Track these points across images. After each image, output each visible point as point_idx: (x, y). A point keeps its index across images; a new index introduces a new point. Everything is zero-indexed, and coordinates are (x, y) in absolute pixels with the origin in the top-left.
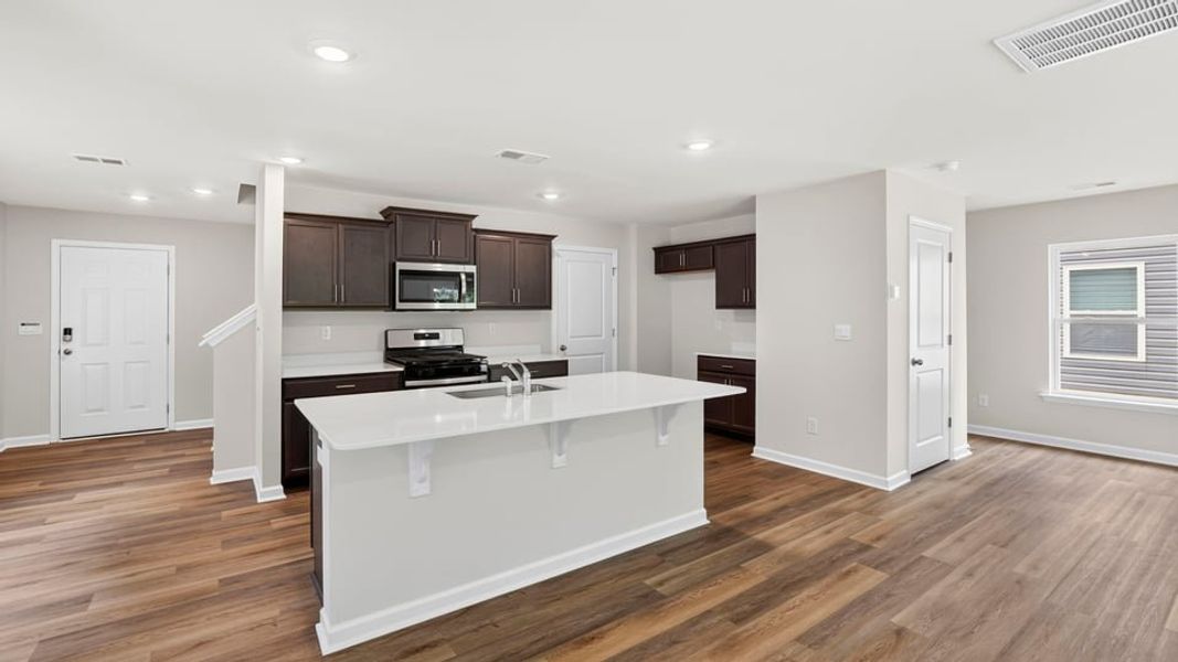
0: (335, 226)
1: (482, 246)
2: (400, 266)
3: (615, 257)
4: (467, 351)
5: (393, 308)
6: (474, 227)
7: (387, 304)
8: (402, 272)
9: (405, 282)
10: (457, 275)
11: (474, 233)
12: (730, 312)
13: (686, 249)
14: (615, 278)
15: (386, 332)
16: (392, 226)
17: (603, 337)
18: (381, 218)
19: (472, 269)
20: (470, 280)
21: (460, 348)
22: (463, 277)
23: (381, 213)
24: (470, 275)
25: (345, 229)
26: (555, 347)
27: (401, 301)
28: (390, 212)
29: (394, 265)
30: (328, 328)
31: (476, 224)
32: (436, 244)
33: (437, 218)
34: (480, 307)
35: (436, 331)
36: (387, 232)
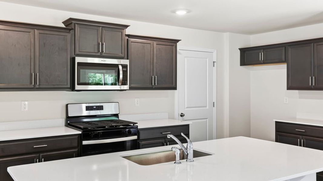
0: (32, 31)
1: (132, 46)
2: (78, 60)
3: (215, 54)
4: (121, 118)
5: (73, 89)
6: (127, 33)
7: (69, 86)
8: (79, 64)
9: (82, 71)
10: (116, 66)
11: (127, 38)
12: (296, 92)
13: (264, 49)
14: (215, 68)
15: (67, 105)
16: (72, 32)
17: (207, 108)
18: (63, 26)
19: (126, 62)
20: (125, 69)
21: (116, 115)
22: (120, 67)
23: (63, 23)
24: (125, 66)
25: (40, 33)
26: (177, 114)
27: (78, 84)
28: (69, 22)
29: (73, 60)
30: (26, 103)
31: (128, 31)
32: (102, 45)
33: (103, 27)
34: (131, 88)
35: (101, 104)
36: (69, 36)
